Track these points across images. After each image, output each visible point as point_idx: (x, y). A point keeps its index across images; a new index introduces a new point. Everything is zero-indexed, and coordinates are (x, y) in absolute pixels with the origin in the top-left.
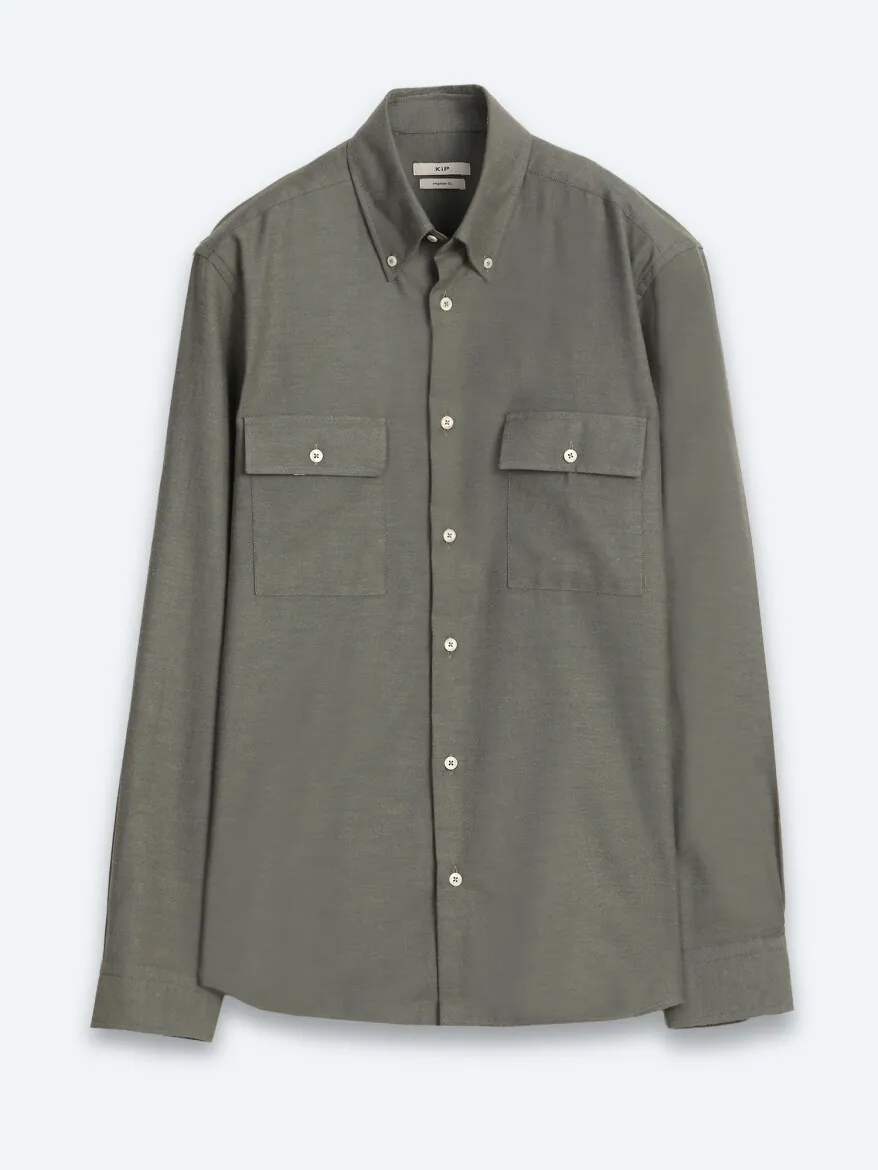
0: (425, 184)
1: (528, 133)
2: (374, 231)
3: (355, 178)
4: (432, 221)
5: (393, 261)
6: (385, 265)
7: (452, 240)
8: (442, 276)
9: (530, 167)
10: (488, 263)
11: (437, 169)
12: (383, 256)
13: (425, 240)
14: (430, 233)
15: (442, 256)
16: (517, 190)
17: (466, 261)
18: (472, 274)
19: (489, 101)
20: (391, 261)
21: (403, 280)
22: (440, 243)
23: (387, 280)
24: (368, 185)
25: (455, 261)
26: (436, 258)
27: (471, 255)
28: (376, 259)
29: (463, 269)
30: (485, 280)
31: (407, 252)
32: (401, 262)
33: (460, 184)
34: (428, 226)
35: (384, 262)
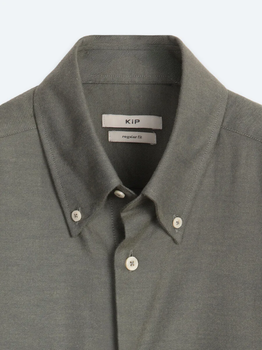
0: (114, 137)
1: (223, 88)
2: (58, 182)
3: (41, 127)
4: (121, 176)
5: (77, 215)
6: (69, 221)
7: (140, 196)
8: (128, 233)
9: (225, 124)
10: (178, 223)
11: (127, 121)
12: (67, 211)
13: (112, 196)
14: (117, 189)
15: (130, 213)
16: (210, 147)
17: (155, 220)
18: (160, 233)
19: (184, 53)
20: (76, 216)
21: (87, 235)
22: (127, 200)
23: (71, 236)
24: (54, 134)
25: (143, 218)
26: (123, 215)
27: (160, 213)
28: (59, 211)
29: (151, 228)
30: (174, 240)
31: (93, 207)
32: (86, 217)
33: (150, 139)
34: (115, 181)
35: (68, 216)
